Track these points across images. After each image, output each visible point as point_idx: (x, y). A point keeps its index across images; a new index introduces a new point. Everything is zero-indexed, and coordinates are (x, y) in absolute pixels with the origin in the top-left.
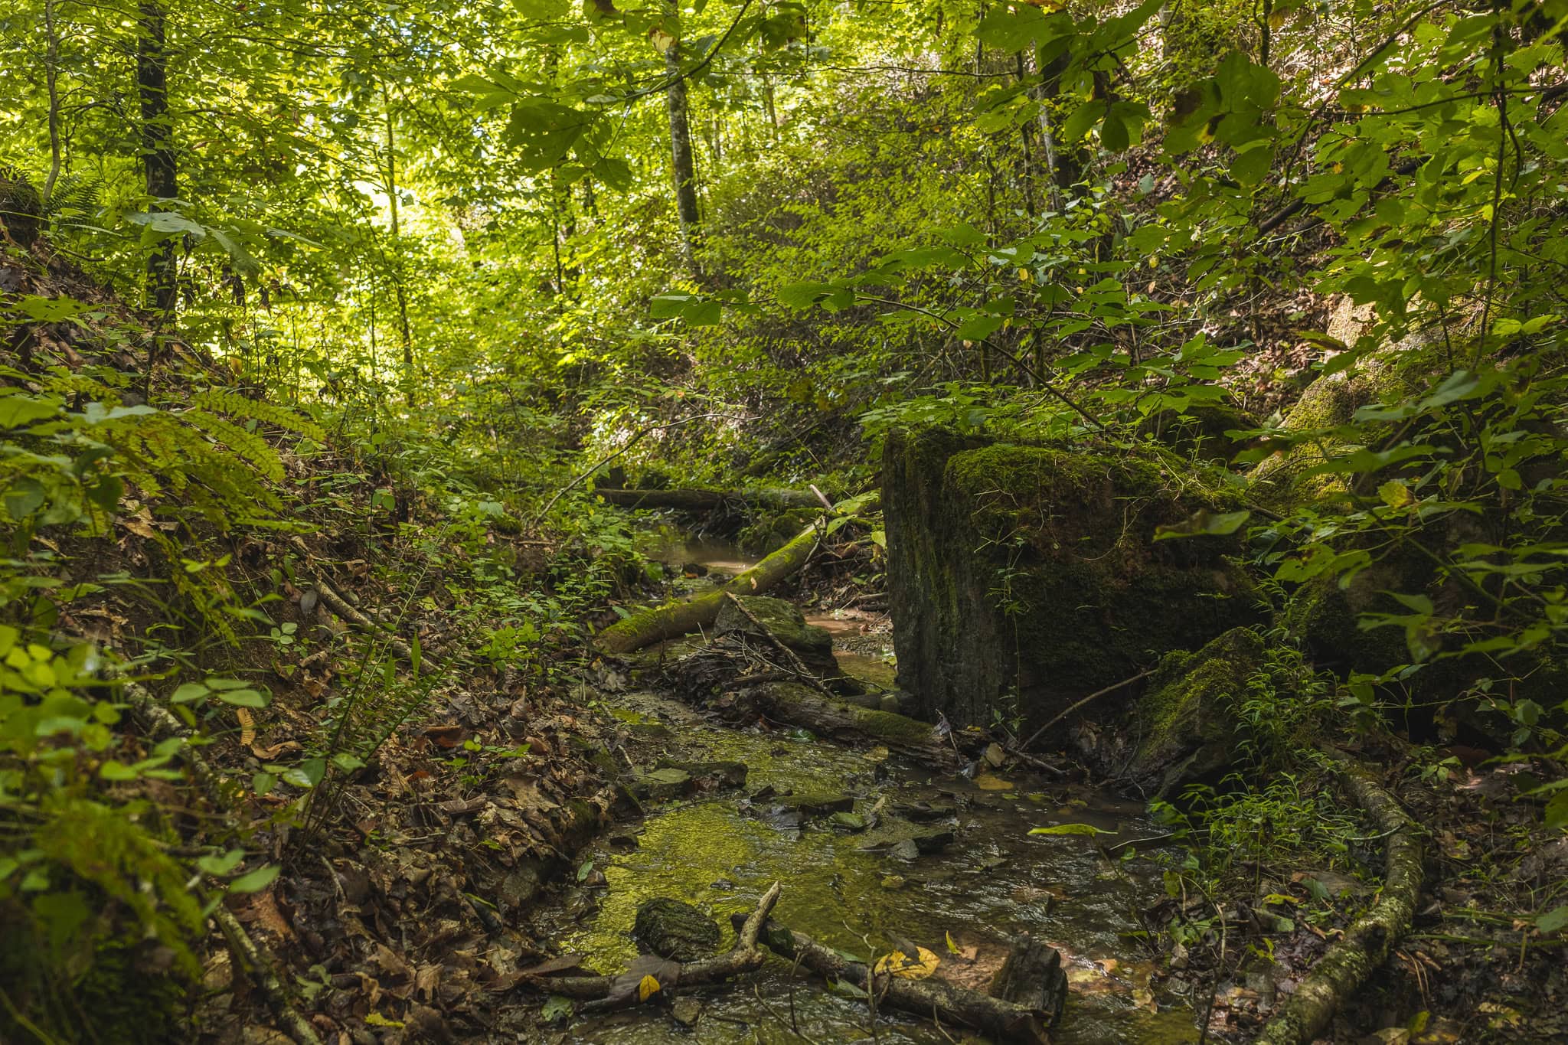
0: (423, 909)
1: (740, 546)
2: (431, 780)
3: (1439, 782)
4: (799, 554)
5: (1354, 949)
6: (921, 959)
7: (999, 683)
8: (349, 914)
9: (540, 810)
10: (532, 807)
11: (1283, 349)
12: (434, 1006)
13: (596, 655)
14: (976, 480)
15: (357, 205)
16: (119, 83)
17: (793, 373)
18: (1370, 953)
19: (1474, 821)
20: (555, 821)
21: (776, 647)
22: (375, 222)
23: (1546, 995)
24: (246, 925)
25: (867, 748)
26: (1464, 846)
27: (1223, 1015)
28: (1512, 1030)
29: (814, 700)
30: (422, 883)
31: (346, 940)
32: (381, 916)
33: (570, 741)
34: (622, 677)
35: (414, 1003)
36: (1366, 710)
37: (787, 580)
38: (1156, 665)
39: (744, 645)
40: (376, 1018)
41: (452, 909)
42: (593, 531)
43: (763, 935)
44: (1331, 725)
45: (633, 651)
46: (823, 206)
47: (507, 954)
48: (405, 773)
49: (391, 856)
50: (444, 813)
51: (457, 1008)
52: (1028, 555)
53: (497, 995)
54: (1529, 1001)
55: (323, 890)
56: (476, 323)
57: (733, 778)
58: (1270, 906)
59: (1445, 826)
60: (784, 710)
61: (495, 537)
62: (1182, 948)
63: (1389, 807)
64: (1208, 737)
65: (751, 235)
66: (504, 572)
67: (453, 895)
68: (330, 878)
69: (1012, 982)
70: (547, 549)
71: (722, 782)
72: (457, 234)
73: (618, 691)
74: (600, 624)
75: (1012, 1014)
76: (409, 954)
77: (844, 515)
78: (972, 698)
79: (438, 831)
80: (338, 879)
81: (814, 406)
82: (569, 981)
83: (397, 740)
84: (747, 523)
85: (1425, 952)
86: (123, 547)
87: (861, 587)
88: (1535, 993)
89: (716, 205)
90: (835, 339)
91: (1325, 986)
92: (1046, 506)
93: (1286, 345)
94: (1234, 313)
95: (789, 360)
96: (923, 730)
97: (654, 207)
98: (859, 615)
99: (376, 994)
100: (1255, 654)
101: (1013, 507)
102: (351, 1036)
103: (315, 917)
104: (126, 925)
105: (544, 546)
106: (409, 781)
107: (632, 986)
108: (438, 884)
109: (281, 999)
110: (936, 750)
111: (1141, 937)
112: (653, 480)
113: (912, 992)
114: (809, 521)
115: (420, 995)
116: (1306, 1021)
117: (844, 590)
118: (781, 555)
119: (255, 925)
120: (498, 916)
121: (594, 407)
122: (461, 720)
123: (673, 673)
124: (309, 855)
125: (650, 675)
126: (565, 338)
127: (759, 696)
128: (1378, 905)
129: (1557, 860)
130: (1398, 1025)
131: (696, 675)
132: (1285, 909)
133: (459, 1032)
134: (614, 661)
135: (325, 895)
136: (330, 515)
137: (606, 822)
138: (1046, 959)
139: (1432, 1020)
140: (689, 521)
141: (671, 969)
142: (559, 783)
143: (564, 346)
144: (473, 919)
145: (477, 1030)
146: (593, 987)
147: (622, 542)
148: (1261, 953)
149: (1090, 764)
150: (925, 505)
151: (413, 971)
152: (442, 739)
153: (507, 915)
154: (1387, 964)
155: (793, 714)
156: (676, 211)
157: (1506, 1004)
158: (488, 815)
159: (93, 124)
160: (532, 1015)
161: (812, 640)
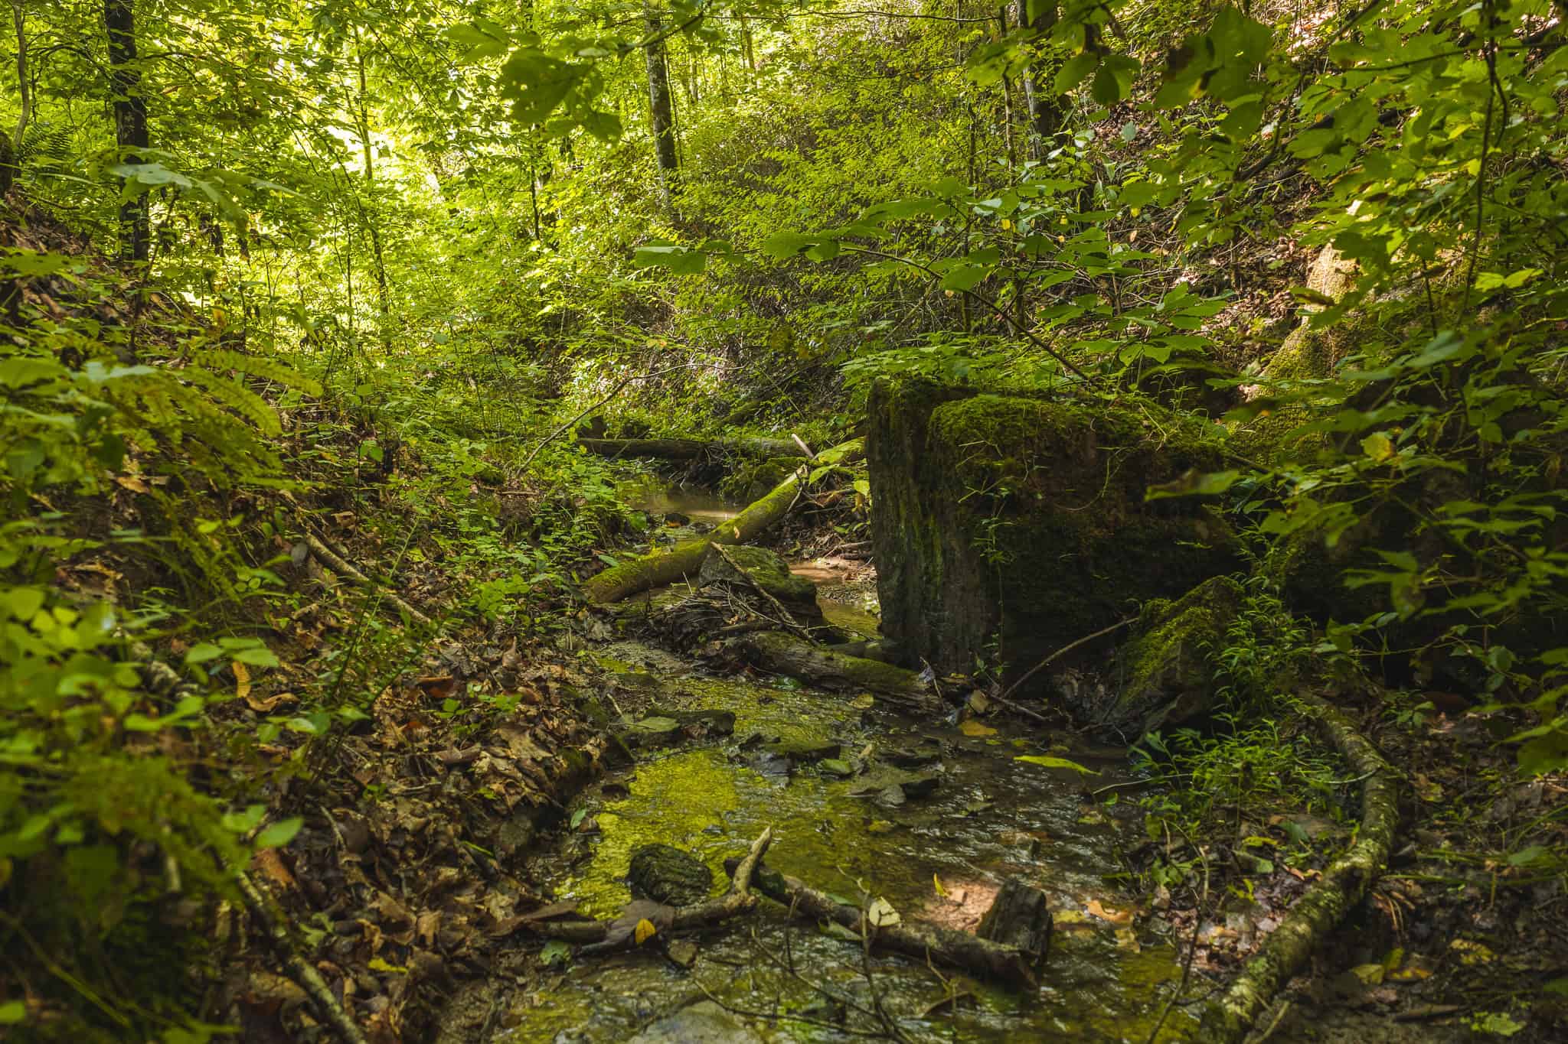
0: (422, 857)
1: (721, 495)
2: (424, 730)
3: (1414, 727)
4: (782, 502)
5: (1332, 889)
7: (982, 631)
8: (349, 862)
9: (533, 759)
10: (525, 755)
11: (1262, 298)
12: (436, 951)
13: (581, 605)
14: (962, 431)
15: (331, 151)
16: (85, 24)
17: (773, 321)
18: (1347, 893)
19: (1448, 765)
20: (548, 769)
21: (761, 597)
22: (350, 167)
23: (1517, 933)
26: (1438, 790)
27: (1204, 953)
28: (1484, 966)
29: (800, 649)
30: (419, 832)
31: (347, 888)
32: (382, 865)
33: (560, 691)
34: (608, 627)
35: (416, 949)
36: (1343, 657)
37: (769, 529)
38: (1137, 613)
39: (730, 595)
40: (379, 964)
41: (450, 857)
42: (576, 480)
43: (755, 880)
44: (1309, 671)
45: (618, 601)
46: (802, 152)
47: (505, 900)
48: (399, 724)
49: (388, 806)
50: (439, 762)
51: (457, 953)
52: (1013, 505)
53: (496, 940)
54: (1499, 940)
55: (325, 840)
56: (453, 271)
57: (722, 725)
58: (1250, 849)
59: (1419, 770)
60: (770, 658)
61: (479, 488)
62: (1163, 889)
63: (1365, 751)
64: (1189, 683)
65: (731, 182)
66: (489, 522)
67: (451, 843)
68: (330, 826)
69: (997, 923)
70: (530, 499)
71: (711, 730)
72: (432, 181)
73: (604, 640)
74: (585, 573)
75: (1000, 954)
76: (409, 901)
77: (826, 464)
78: (956, 646)
79: (434, 781)
80: (338, 829)
81: (795, 355)
82: (566, 926)
83: (390, 691)
84: (729, 472)
85: (1400, 891)
86: (115, 501)
87: (842, 536)
88: (1506, 930)
89: (694, 150)
90: (815, 287)
91: (1304, 926)
92: (1030, 456)
93: (1264, 293)
94: (1213, 262)
95: (770, 309)
96: (907, 678)
97: (632, 153)
98: (842, 563)
99: (378, 940)
100: (1235, 602)
101: (997, 458)
102: (356, 981)
103: (316, 866)
104: (151, 878)
105: (527, 496)
106: (403, 732)
107: (629, 930)
108: (436, 832)
109: (288, 946)
110: (921, 698)
112: (636, 429)
113: (903, 933)
114: (791, 470)
115: (421, 941)
116: (1286, 959)
117: (826, 539)
118: (764, 505)
119: (259, 875)
120: (494, 863)
121: (573, 356)
122: (453, 671)
123: (659, 622)
124: (308, 805)
125: (636, 625)
126: (544, 286)
127: (745, 645)
128: (1355, 846)
129: (1528, 802)
130: (1373, 962)
131: (682, 625)
132: (1265, 851)
133: (459, 975)
134: (600, 611)
135: (325, 844)
136: (317, 468)
137: (598, 770)
138: (1032, 901)
139: (1406, 958)
140: (670, 471)
141: (666, 913)
142: (551, 733)
143: (542, 293)
144: (471, 867)
145: (477, 974)
146: (590, 931)
147: (605, 492)
148: (1241, 894)
149: (1072, 711)
150: (909, 456)
151: (414, 918)
152: (434, 690)
153: (503, 862)
154: (1364, 903)
155: (778, 663)
156: (654, 157)
157: (1477, 941)
158: (483, 765)
159: (60, 66)
160: (531, 960)
161: (797, 589)
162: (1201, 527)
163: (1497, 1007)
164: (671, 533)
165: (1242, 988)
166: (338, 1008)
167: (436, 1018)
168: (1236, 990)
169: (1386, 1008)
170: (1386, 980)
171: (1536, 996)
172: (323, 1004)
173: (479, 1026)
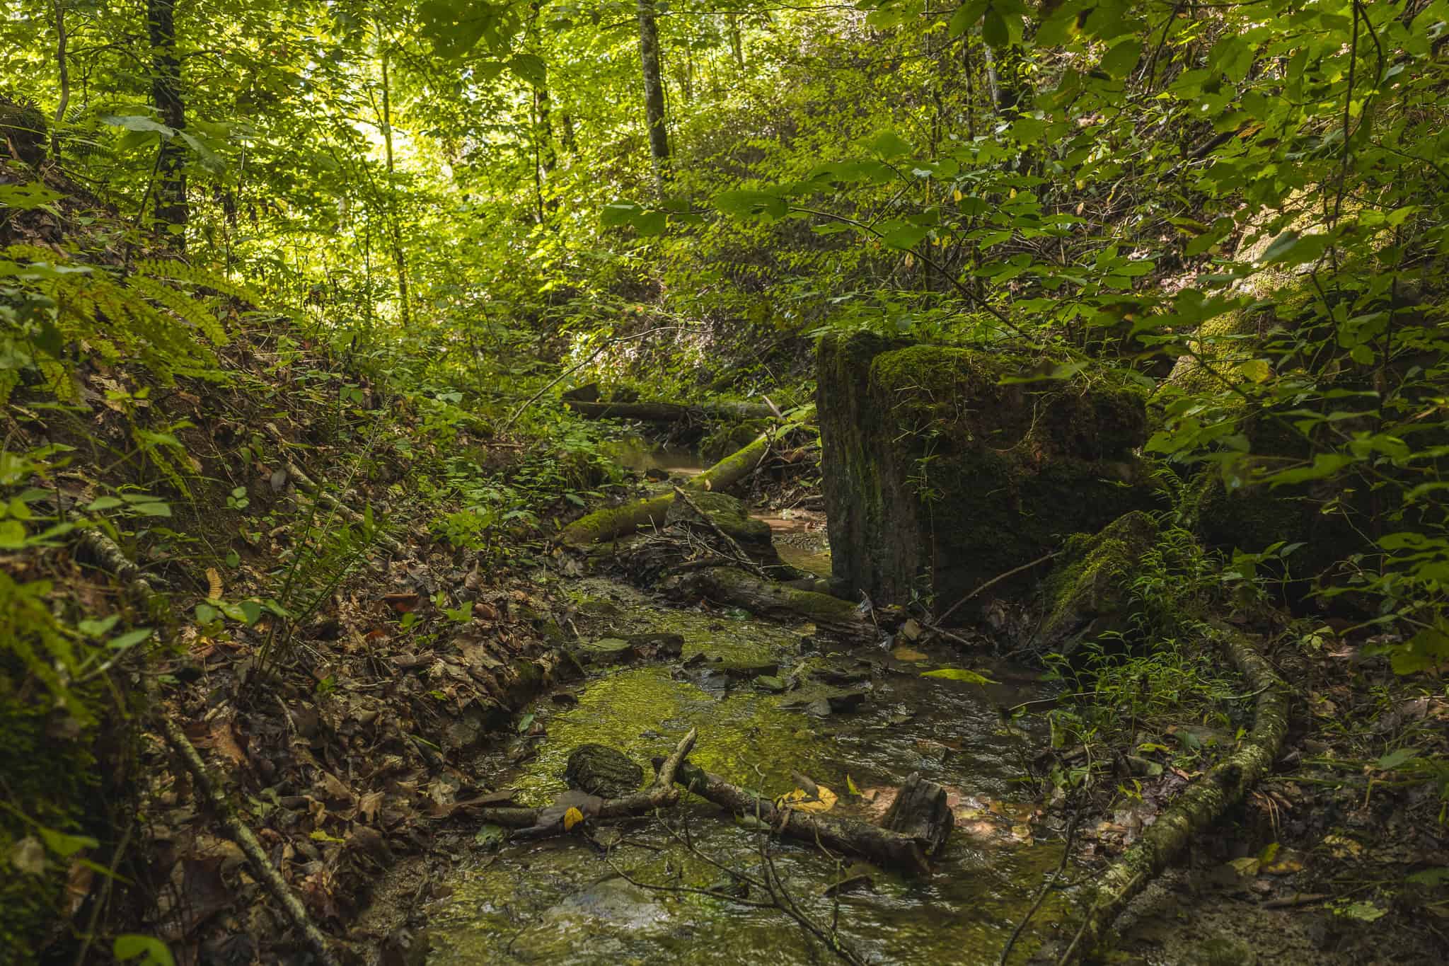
0: (369, 745)
1: (700, 454)
2: (386, 639)
3: (1313, 650)
4: (751, 462)
5: (1212, 787)
6: (821, 796)
7: (917, 564)
8: (299, 746)
9: (484, 667)
10: (477, 663)
11: (1208, 271)
12: (375, 827)
13: (558, 544)
14: (897, 377)
15: (350, 140)
16: (133, 27)
17: (754, 296)
18: (1226, 792)
19: (1342, 683)
20: (499, 677)
21: (718, 536)
22: (370, 157)
23: (1388, 830)
24: (203, 753)
25: (798, 624)
26: (1331, 706)
27: (1092, 846)
28: (1353, 859)
29: (751, 583)
30: (369, 723)
31: (297, 769)
32: (330, 750)
33: (520, 611)
34: (580, 565)
35: (356, 824)
36: (1247, 584)
37: (740, 482)
38: (1061, 548)
39: (690, 535)
40: (320, 835)
41: (396, 746)
42: (562, 436)
43: (680, 775)
44: (1217, 599)
45: (590, 541)
46: (784, 140)
47: (446, 788)
48: (363, 633)
49: (341, 699)
50: (395, 665)
51: (396, 830)
52: (943, 445)
53: (435, 822)
54: (1367, 836)
55: (278, 725)
56: (464, 252)
57: (670, 647)
58: (1143, 754)
59: (1314, 688)
60: (724, 591)
61: (469, 440)
62: (1060, 790)
63: (1262, 669)
64: (1104, 609)
65: (717, 169)
66: (474, 469)
67: (399, 735)
68: (283, 715)
69: (902, 815)
70: (517, 451)
71: (660, 651)
72: (448, 171)
73: (576, 576)
74: (565, 520)
75: (897, 842)
76: (354, 783)
77: (793, 422)
78: (894, 581)
79: (388, 680)
80: (290, 715)
81: (773, 328)
82: (501, 811)
83: (356, 604)
84: (707, 433)
85: (1279, 791)
86: (101, 420)
87: (807, 489)
88: (1377, 827)
89: (686, 140)
90: (792, 264)
91: (1180, 818)
92: (960, 401)
93: (1210, 266)
94: (1164, 238)
95: (754, 285)
96: (847, 608)
97: (629, 144)
98: (805, 514)
99: (321, 815)
100: (1149, 535)
101: (930, 402)
102: (294, 847)
103: (269, 747)
104: (41, 697)
105: (514, 448)
106: (367, 640)
107: (558, 816)
108: (384, 724)
109: (227, 808)
110: (859, 626)
111: (1027, 783)
112: (627, 395)
113: (810, 824)
114: (762, 431)
115: (362, 818)
116: (1161, 847)
117: (791, 493)
118: (735, 459)
119: (212, 752)
120: (440, 756)
121: (570, 329)
122: (418, 589)
123: (625, 560)
124: (265, 696)
125: (605, 562)
126: (545, 265)
127: (702, 579)
128: (1240, 751)
129: (1413, 716)
130: (1250, 856)
131: (645, 562)
132: (1156, 756)
133: (397, 851)
134: (573, 550)
135: (278, 729)
136: (303, 405)
137: (549, 682)
138: (932, 795)
139: (1281, 850)
140: (655, 433)
141: (595, 803)
142: (504, 645)
143: (545, 272)
144: (417, 758)
145: (414, 850)
146: (524, 817)
147: (587, 446)
148: (1130, 794)
149: (997, 638)
150: (853, 403)
151: (357, 798)
152: (399, 605)
153: (450, 755)
154: (1244, 801)
155: (732, 596)
156: (647, 149)
157: (1349, 836)
158: (438, 668)
159: (108, 65)
160: (466, 840)
161: (752, 531)
162: (1124, 469)
163: (1361, 896)
164: (650, 487)
165: (1118, 870)
166: (269, 865)
167: (370, 886)
168: (1111, 874)
169: (1258, 897)
170: (1261, 873)
171: (1400, 886)
172: (255, 860)
173: (412, 895)
